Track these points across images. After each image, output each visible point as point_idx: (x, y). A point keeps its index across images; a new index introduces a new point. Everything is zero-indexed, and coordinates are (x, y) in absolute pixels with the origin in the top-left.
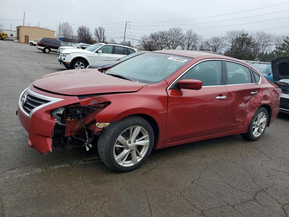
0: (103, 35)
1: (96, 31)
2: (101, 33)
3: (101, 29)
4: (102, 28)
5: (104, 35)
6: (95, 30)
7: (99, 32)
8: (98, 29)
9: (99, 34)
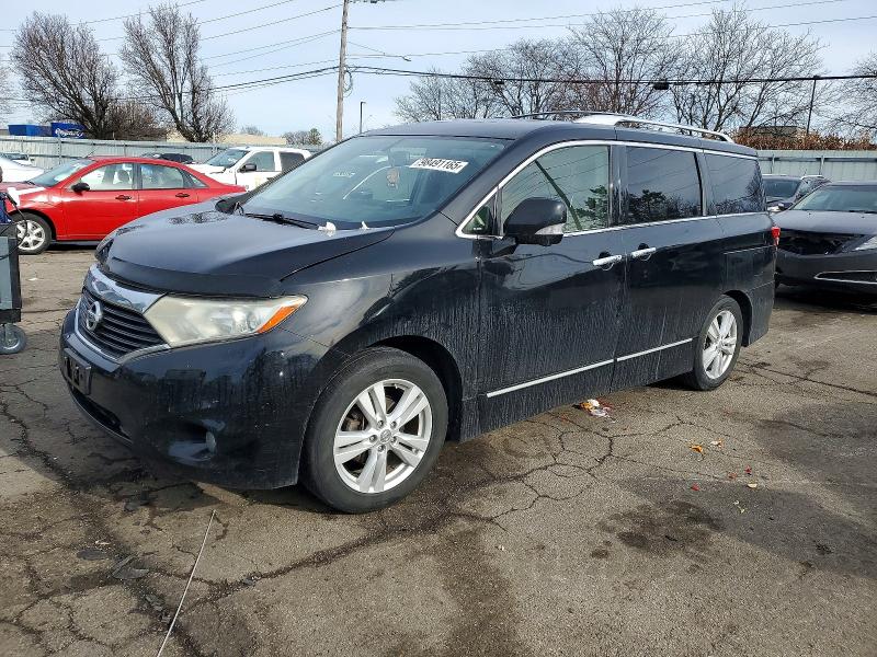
0: (189, 62)
1: (137, 36)
2: (170, 56)
3: (167, 26)
4: (175, 19)
5: (198, 65)
6: (123, 33)
7: (157, 42)
8: (148, 23)
9: (160, 60)
